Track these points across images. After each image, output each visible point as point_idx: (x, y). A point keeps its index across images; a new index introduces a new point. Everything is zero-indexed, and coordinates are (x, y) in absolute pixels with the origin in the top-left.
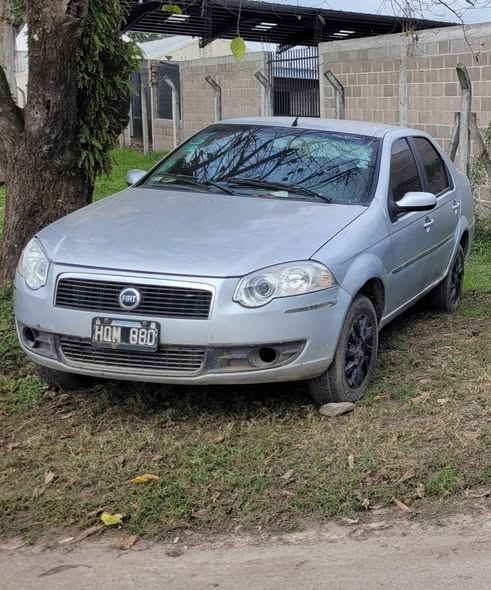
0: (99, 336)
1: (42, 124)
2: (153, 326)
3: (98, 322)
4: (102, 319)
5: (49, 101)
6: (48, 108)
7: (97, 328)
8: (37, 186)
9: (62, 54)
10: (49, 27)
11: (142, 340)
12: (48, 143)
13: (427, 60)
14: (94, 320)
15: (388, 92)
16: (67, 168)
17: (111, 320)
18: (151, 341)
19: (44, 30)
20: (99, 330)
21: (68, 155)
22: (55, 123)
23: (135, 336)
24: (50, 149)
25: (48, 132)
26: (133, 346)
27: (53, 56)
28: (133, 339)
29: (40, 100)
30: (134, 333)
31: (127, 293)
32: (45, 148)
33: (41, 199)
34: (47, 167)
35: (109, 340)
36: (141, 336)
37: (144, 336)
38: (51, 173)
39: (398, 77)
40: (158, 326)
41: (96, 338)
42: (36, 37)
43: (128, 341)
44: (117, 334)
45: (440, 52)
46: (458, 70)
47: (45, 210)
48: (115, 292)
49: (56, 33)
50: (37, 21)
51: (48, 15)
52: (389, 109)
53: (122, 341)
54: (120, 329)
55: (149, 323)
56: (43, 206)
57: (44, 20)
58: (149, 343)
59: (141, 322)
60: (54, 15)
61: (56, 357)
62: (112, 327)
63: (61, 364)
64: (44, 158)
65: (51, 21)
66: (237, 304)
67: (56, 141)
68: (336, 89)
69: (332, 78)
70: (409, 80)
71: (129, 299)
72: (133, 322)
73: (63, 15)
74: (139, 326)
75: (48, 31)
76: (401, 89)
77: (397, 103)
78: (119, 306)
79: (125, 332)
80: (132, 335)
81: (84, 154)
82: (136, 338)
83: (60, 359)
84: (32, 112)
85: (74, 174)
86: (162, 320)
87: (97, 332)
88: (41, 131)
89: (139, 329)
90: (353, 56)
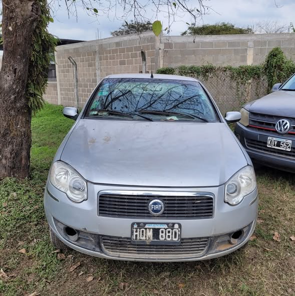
0: (136, 235)
1: (11, 83)
2: (176, 226)
3: (135, 226)
4: (138, 224)
5: (16, 69)
6: (15, 73)
7: (135, 230)
8: (7, 119)
9: (25, 39)
10: (19, 21)
11: (169, 236)
12: (14, 94)
13: (110, 50)
14: (133, 225)
15: (90, 65)
16: (22, 108)
17: (145, 224)
18: (175, 237)
19: (16, 23)
20: (136, 232)
21: (23, 100)
22: (18, 83)
23: (164, 234)
24: (15, 97)
25: (14, 87)
26: (162, 242)
27: (20, 40)
28: (162, 237)
29: (11, 68)
30: (162, 232)
31: (155, 204)
32: (13, 97)
33: (9, 126)
34: (13, 108)
35: (144, 238)
36: (167, 234)
37: (170, 234)
38: (14, 111)
39: (95, 59)
40: (180, 226)
41: (134, 238)
42: (10, 28)
43: (158, 239)
44: (150, 234)
45: (116, 47)
46: (142, 52)
47: (11, 132)
48: (145, 203)
49: (23, 25)
50: (11, 18)
51: (19, 13)
52: (91, 72)
53: (153, 239)
54: (151, 230)
55: (174, 224)
56: (10, 130)
57: (16, 17)
58: (174, 239)
59: (168, 224)
60: (23, 13)
61: (98, 250)
62: (146, 229)
63: (103, 255)
64: (11, 103)
65: (21, 17)
66: (227, 204)
67: (18, 93)
68: (73, 64)
69: (71, 60)
70: (101, 60)
71: (157, 207)
72: (161, 224)
73: (29, 13)
74: (166, 226)
75: (19, 24)
76: (97, 64)
77: (95, 69)
78: (149, 213)
79: (156, 232)
80: (161, 234)
81: (32, 99)
82: (164, 236)
83: (102, 251)
84: (5, 76)
85: (26, 111)
86: (181, 221)
87: (135, 233)
88: (11, 88)
89: (166, 229)
90: (71, 51)
